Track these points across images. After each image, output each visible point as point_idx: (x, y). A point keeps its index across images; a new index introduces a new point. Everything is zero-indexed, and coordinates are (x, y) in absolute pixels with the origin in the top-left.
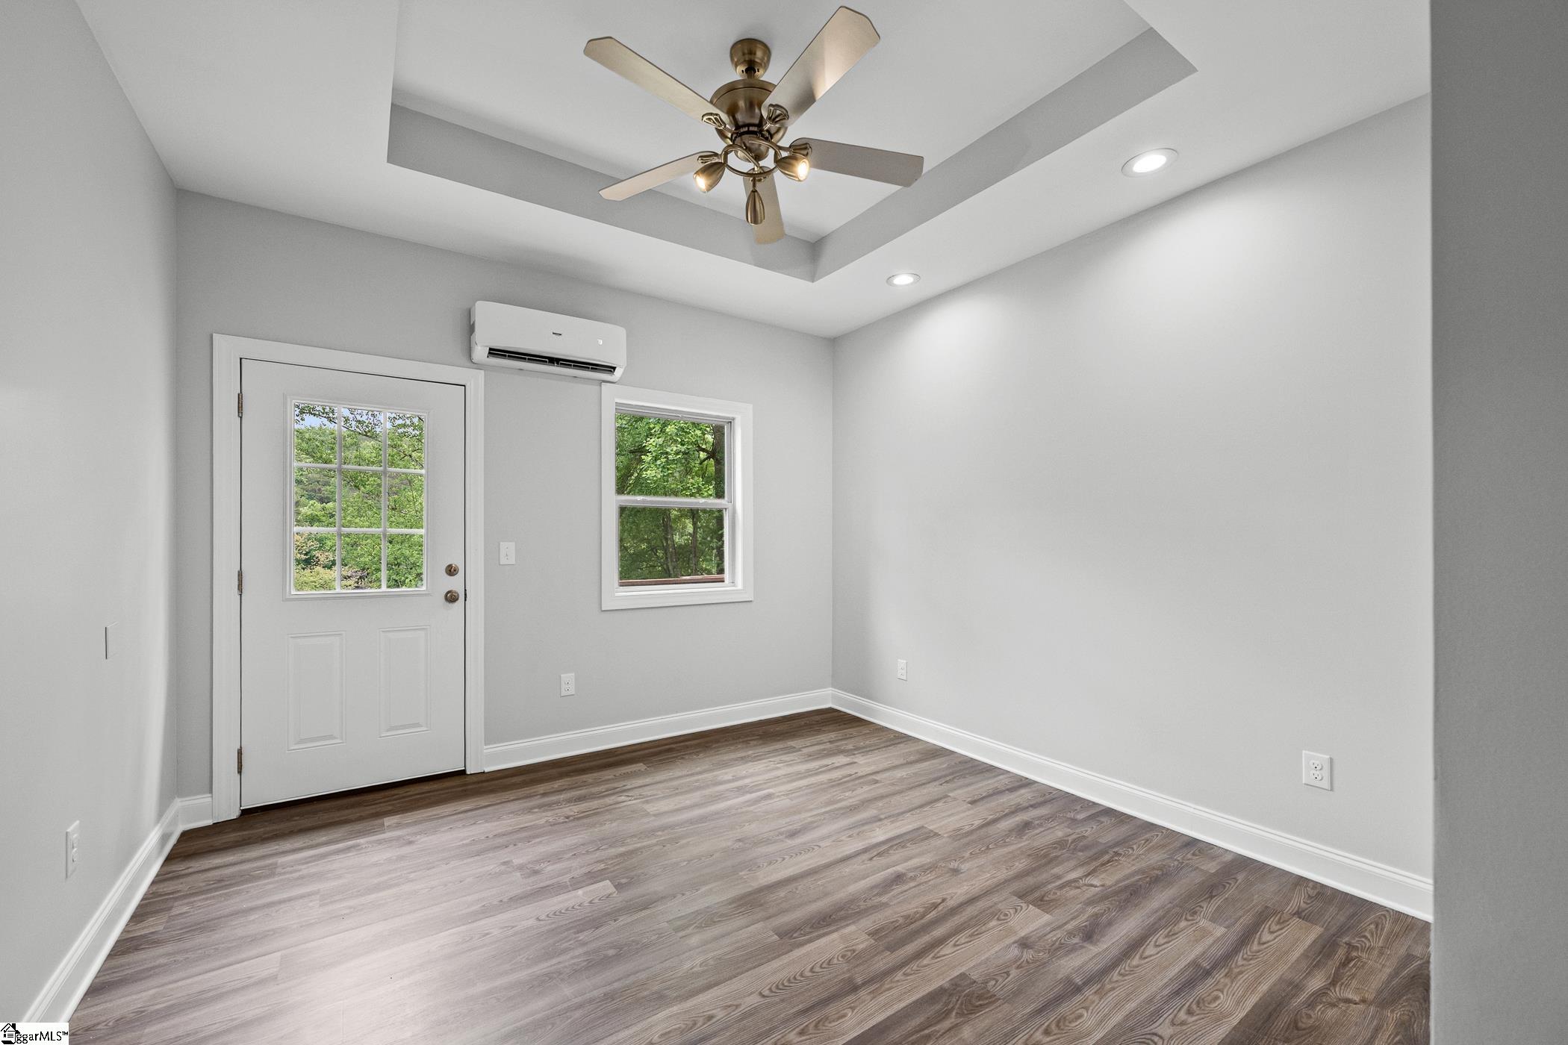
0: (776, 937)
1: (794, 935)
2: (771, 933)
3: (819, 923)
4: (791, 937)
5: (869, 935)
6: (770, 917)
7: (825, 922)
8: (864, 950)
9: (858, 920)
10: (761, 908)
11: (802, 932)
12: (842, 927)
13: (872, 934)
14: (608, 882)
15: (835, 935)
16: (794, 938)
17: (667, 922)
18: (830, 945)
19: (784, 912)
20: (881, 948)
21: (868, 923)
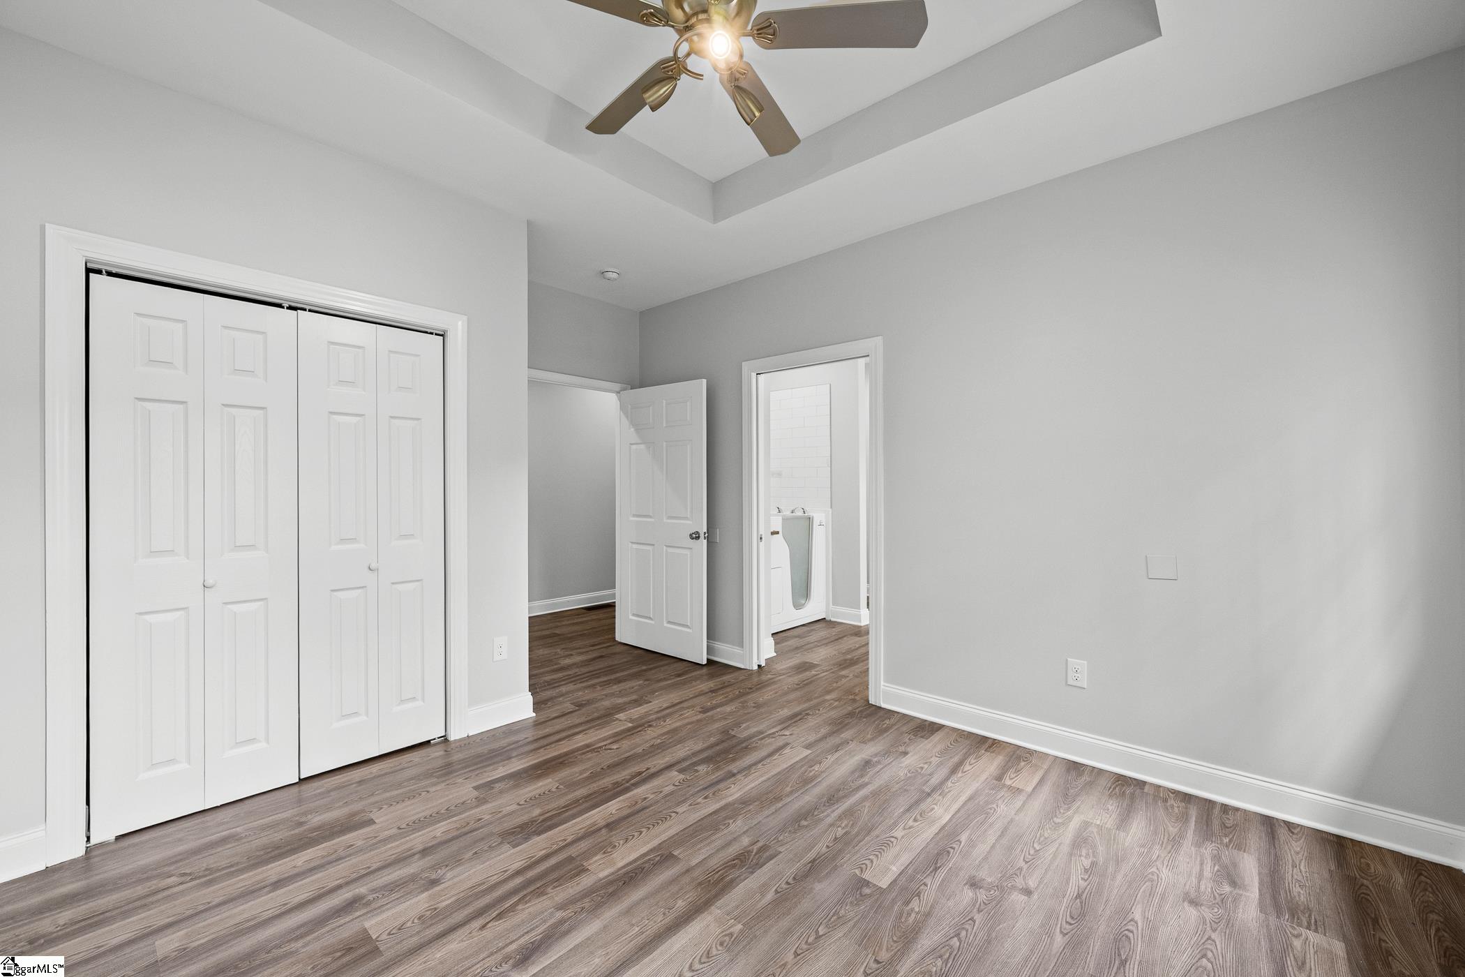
0: (676, 853)
1: (659, 858)
2: (680, 856)
3: (636, 874)
4: (662, 855)
5: (588, 869)
6: (688, 871)
7: (631, 877)
8: (596, 854)
9: (594, 884)
10: (699, 881)
11: (652, 862)
12: (613, 873)
13: (585, 870)
14: (884, 883)
15: (620, 864)
16: (659, 855)
17: (780, 852)
18: (625, 855)
19: (673, 880)
20: (579, 859)
21: (586, 881)
